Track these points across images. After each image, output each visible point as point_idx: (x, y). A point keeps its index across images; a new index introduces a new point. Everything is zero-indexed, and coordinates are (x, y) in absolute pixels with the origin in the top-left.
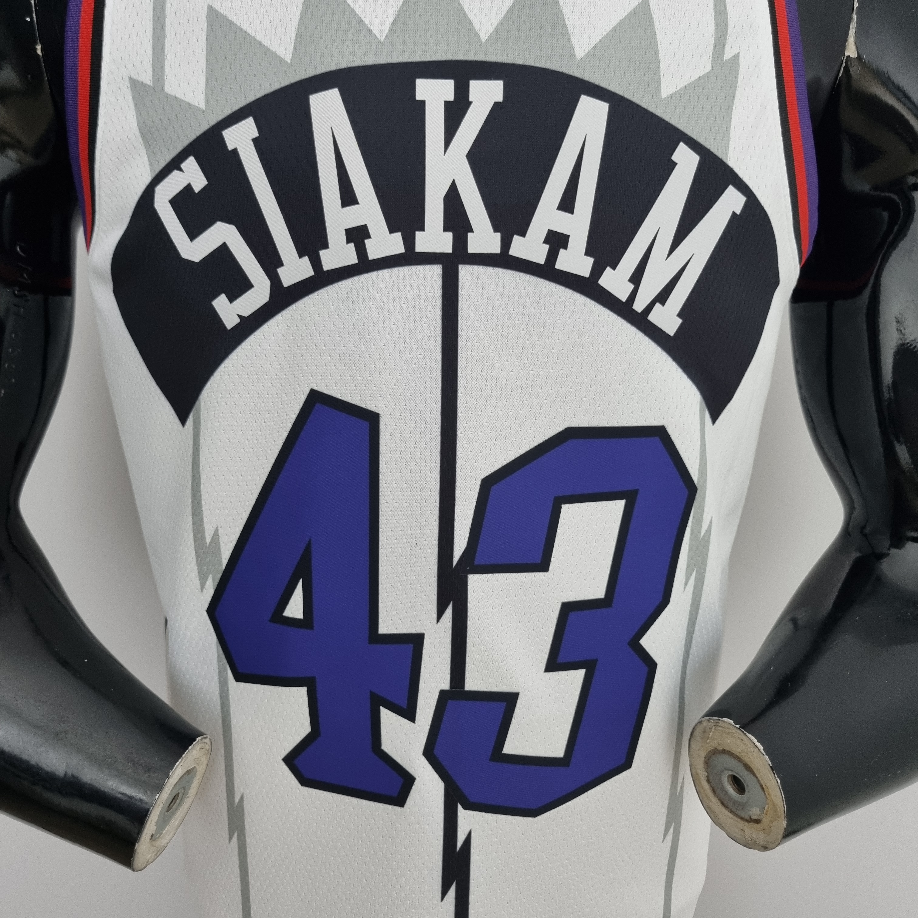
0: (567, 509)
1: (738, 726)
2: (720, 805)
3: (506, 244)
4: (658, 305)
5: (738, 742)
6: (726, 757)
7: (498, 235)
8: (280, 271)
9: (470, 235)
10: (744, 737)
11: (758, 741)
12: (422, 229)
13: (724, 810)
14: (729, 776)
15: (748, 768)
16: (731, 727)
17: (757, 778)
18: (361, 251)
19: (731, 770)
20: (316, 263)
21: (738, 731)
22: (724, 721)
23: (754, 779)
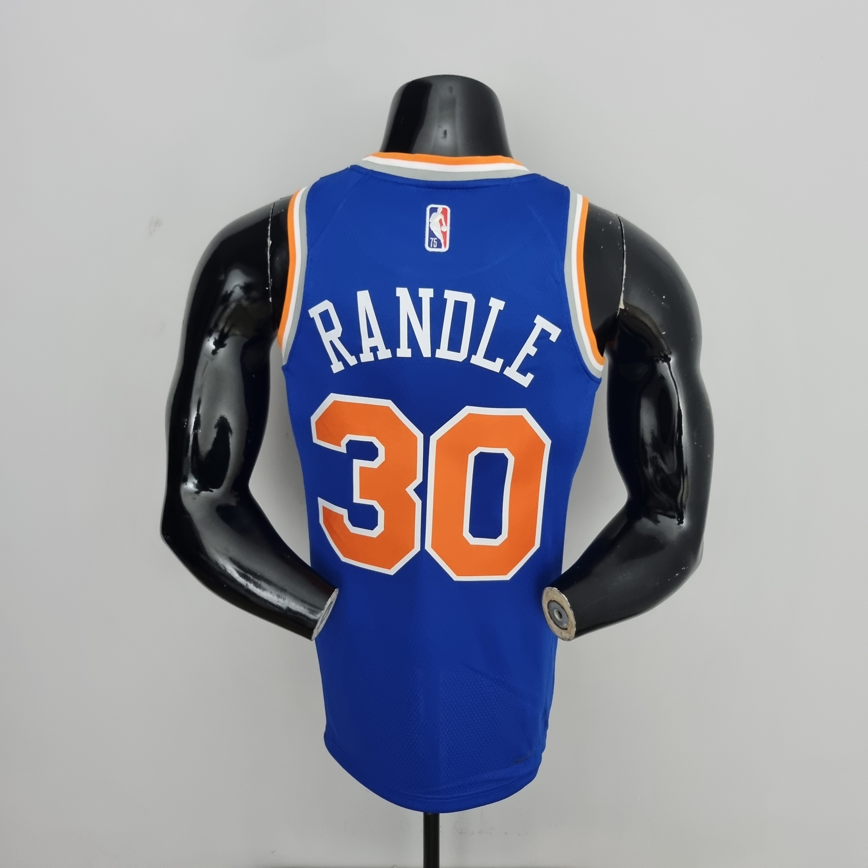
1: (559, 591)
2: (553, 623)
5: (559, 598)
6: (555, 603)
10: (560, 595)
11: (566, 597)
15: (562, 607)
16: (556, 591)
17: (566, 612)
19: (556, 608)
21: (559, 593)
22: (554, 589)
23: (564, 611)
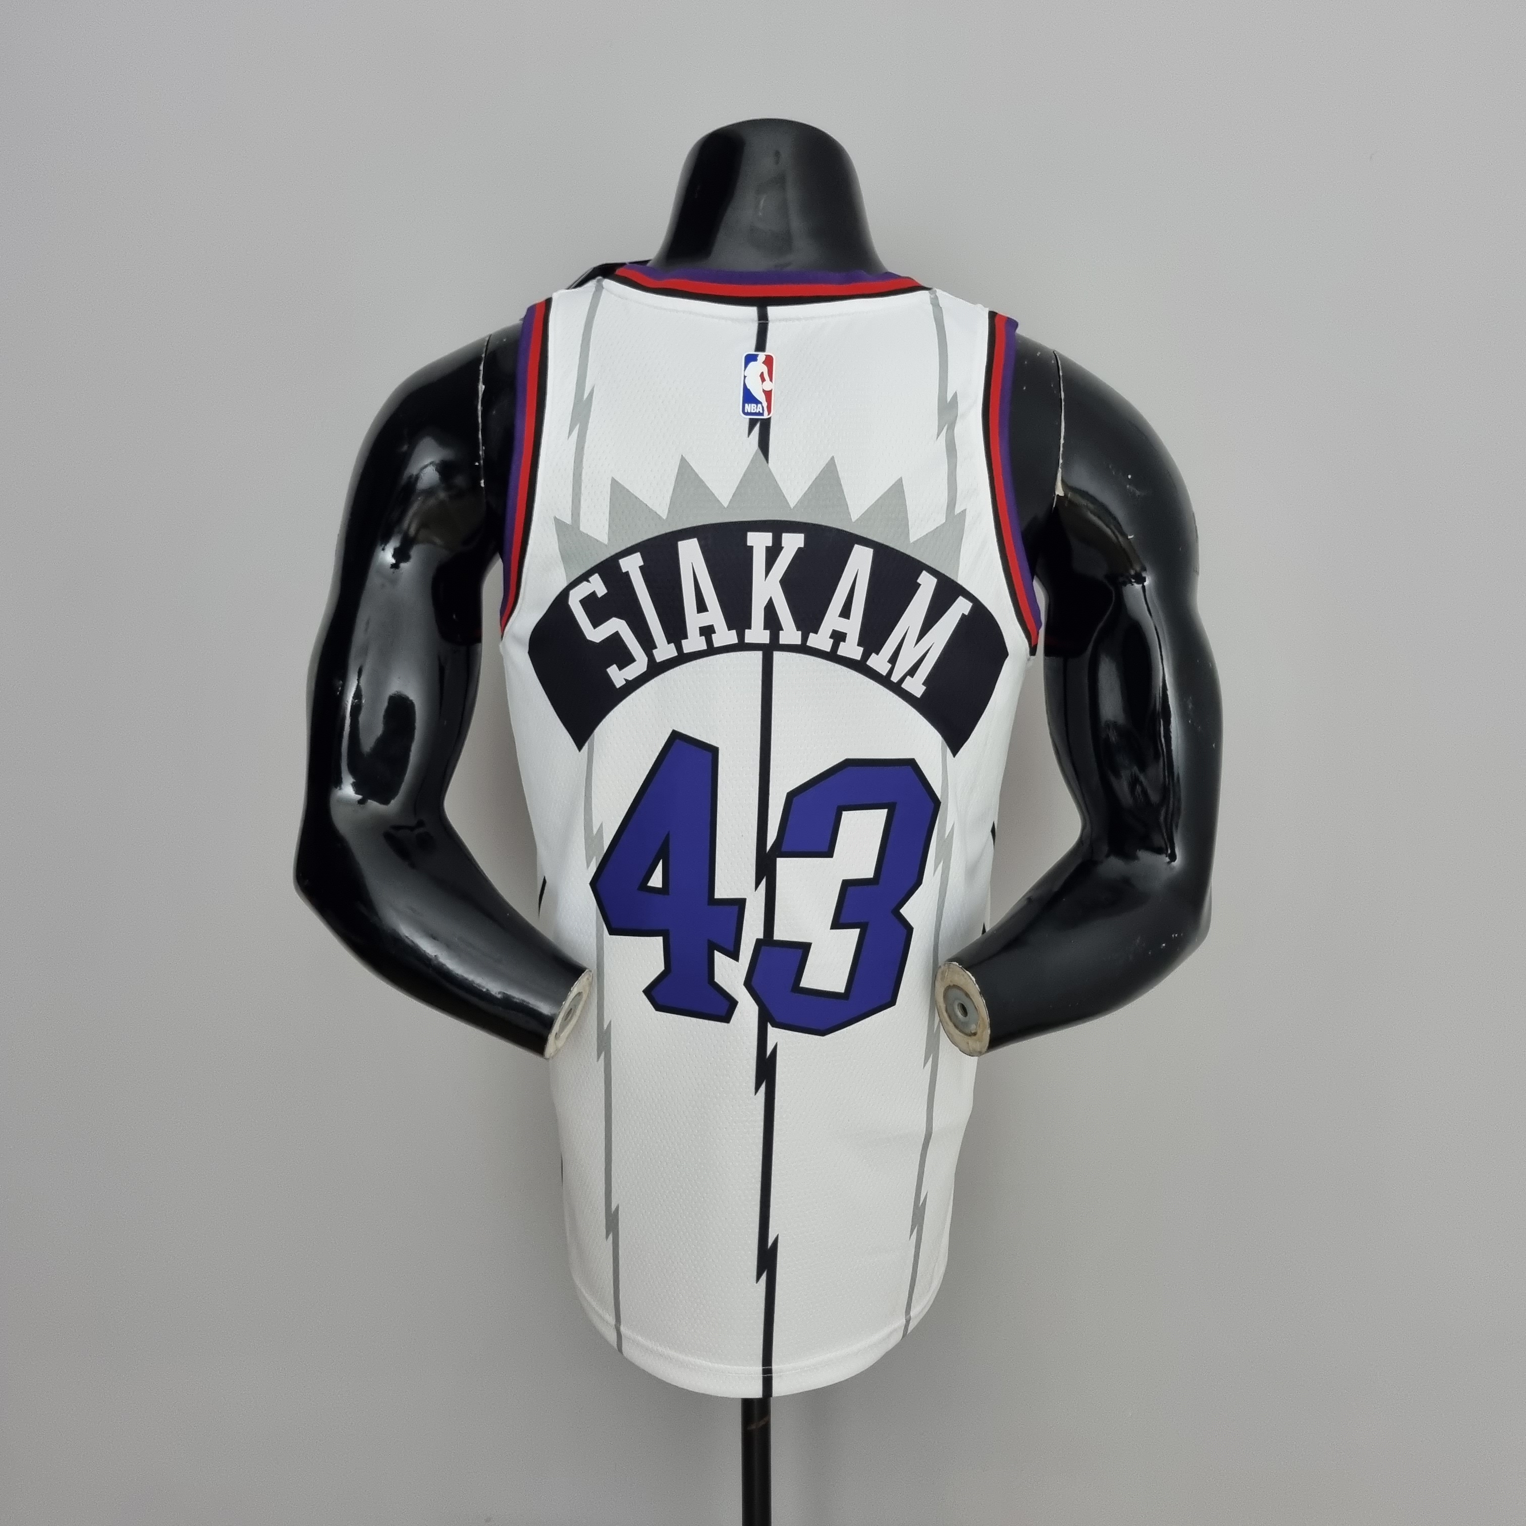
0: (846, 816)
3: (805, 638)
4: (908, 677)
7: (800, 633)
8: (654, 651)
9: (781, 632)
12: (750, 628)
13: (957, 1032)
14: (958, 1005)
18: (709, 642)
20: (679, 648)
